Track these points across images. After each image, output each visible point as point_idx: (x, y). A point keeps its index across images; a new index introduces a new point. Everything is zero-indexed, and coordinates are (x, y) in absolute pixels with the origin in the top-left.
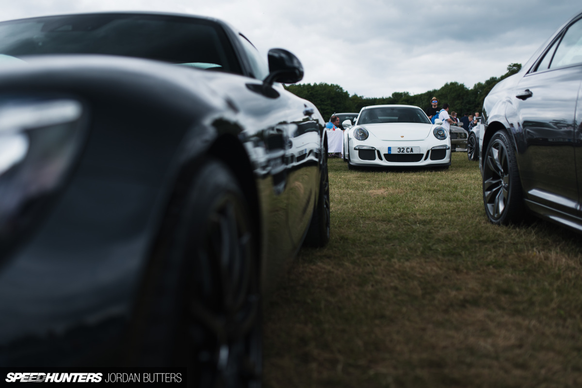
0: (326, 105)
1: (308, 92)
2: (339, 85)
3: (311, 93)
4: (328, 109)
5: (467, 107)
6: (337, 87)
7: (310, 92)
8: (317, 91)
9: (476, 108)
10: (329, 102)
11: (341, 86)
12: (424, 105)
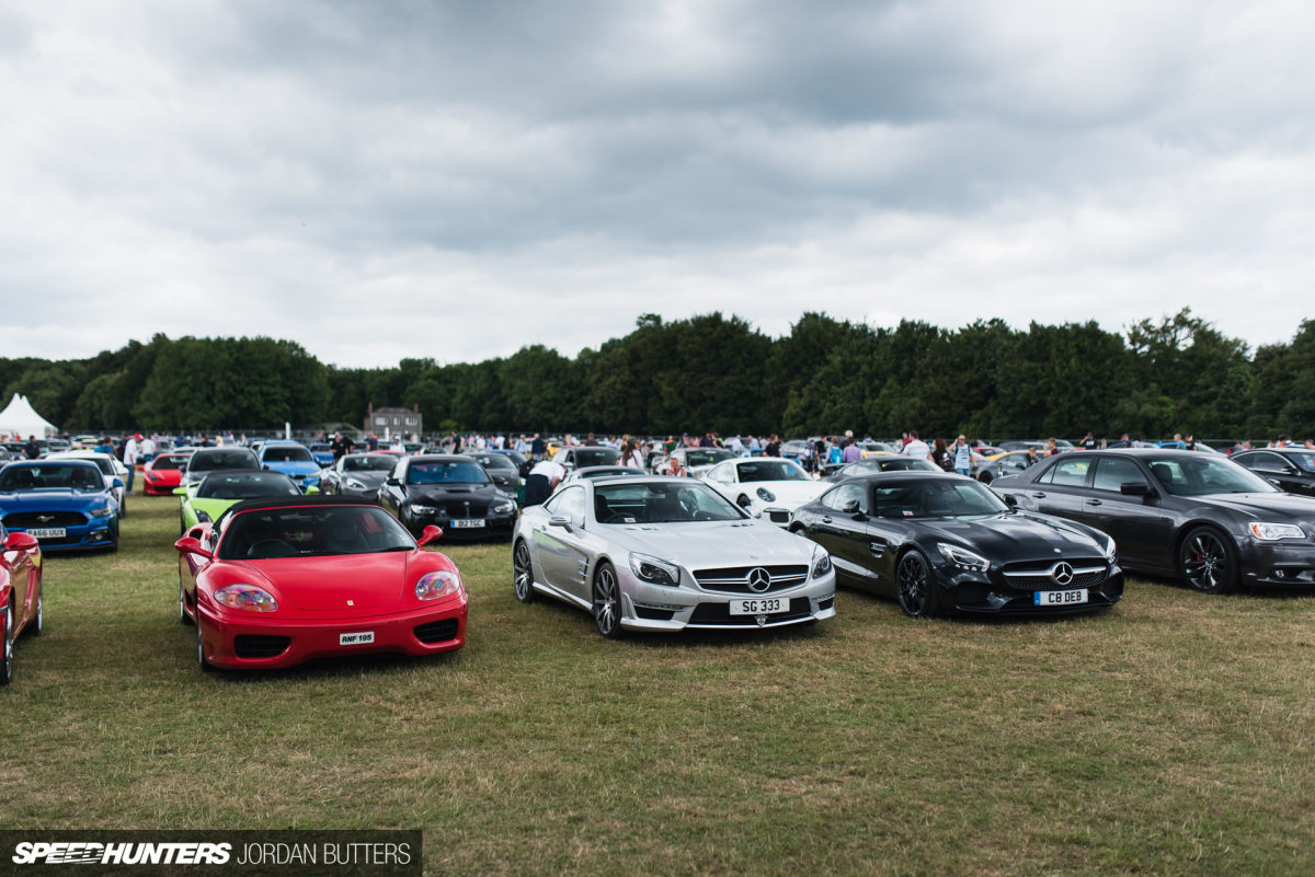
0: (273, 385)
1: (231, 355)
2: (297, 342)
3: (237, 359)
4: (276, 393)
5: (567, 395)
6: (294, 346)
7: (235, 356)
8: (250, 354)
9: (584, 398)
10: (278, 377)
11: (302, 345)
12: (478, 387)
